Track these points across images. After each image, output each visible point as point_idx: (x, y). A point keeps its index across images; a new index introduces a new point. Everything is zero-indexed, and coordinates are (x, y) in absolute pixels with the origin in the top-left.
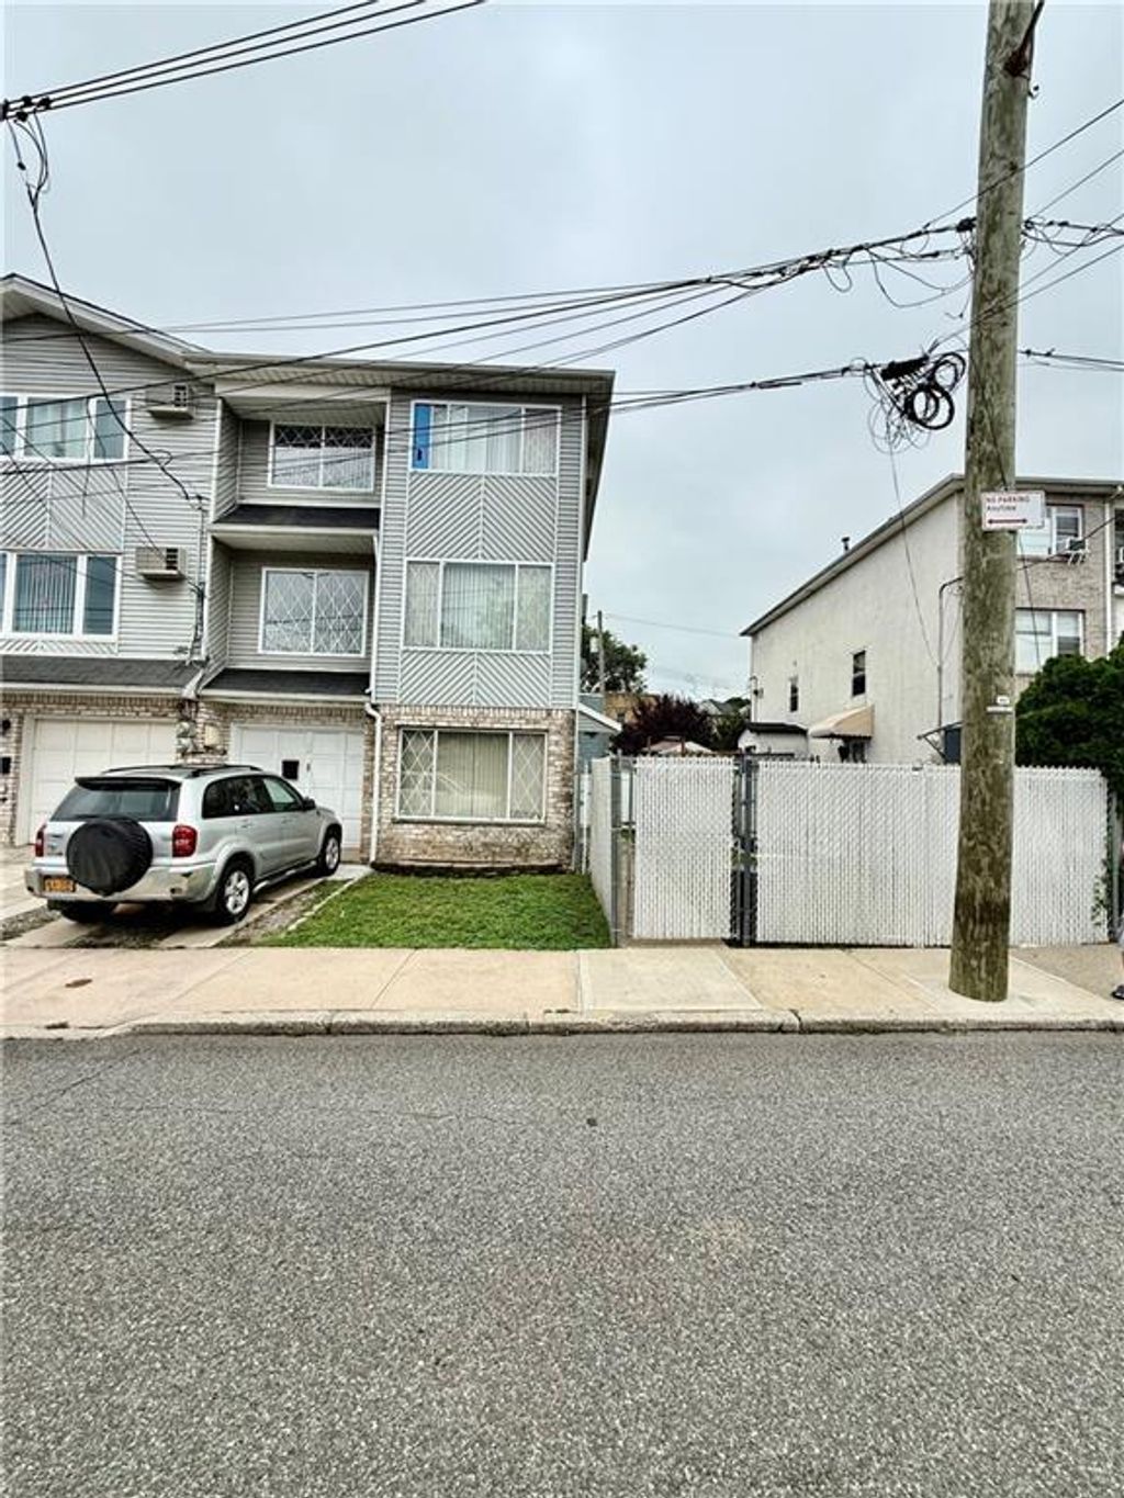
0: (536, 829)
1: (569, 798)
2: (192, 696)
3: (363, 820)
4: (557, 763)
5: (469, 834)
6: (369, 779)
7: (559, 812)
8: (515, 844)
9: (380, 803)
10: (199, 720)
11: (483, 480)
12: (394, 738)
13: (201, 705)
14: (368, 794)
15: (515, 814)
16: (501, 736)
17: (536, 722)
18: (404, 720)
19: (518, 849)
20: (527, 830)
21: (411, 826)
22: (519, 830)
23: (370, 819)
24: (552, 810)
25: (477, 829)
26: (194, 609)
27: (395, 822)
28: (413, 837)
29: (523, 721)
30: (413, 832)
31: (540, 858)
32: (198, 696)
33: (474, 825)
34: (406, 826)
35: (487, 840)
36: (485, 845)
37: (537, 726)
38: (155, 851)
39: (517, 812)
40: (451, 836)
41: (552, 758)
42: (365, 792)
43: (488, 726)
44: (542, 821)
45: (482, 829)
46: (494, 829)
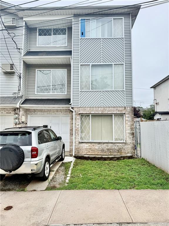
0: (123, 144)
1: (133, 134)
2: (18, 107)
3: (70, 143)
4: (128, 123)
5: (102, 146)
6: (71, 130)
7: (130, 139)
8: (117, 149)
9: (75, 137)
10: (20, 114)
11: (102, 40)
12: (79, 117)
13: (20, 109)
14: (71, 134)
15: (116, 139)
16: (110, 116)
17: (121, 111)
18: (81, 112)
19: (118, 151)
20: (121, 144)
21: (85, 144)
22: (118, 144)
23: (73, 142)
24: (128, 138)
25: (105, 144)
26: (18, 82)
27: (80, 143)
28: (86, 147)
29: (117, 111)
30: (86, 146)
31: (125, 153)
32: (20, 107)
33: (104, 143)
34: (83, 144)
35: (108, 148)
36: (108, 149)
37: (121, 112)
38: (25, 156)
39: (117, 139)
40: (97, 147)
41: (127, 122)
42: (70, 134)
43: (106, 113)
44: (125, 141)
45: (106, 144)
46: (110, 144)
